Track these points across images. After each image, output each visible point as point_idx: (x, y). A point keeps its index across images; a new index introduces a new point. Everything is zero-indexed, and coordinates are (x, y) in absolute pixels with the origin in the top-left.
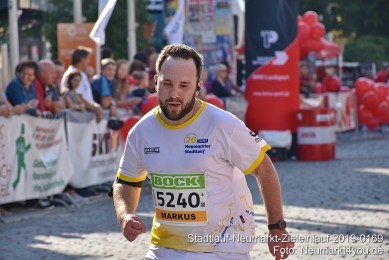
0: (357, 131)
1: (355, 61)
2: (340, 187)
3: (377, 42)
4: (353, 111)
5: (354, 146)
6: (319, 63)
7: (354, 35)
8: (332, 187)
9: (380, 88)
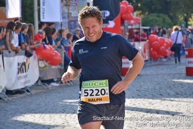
0: (149, 61)
1: (148, 26)
2: (142, 89)
3: (158, 16)
4: (147, 51)
5: (148, 68)
6: (130, 27)
7: (147, 13)
8: (138, 89)
9: (161, 39)
